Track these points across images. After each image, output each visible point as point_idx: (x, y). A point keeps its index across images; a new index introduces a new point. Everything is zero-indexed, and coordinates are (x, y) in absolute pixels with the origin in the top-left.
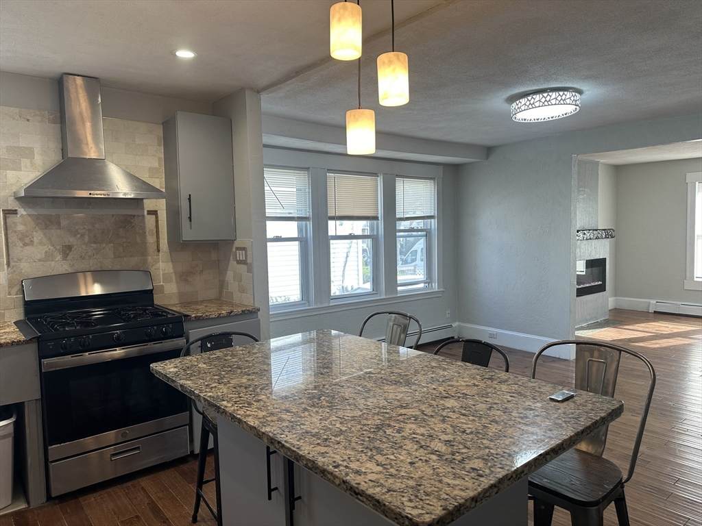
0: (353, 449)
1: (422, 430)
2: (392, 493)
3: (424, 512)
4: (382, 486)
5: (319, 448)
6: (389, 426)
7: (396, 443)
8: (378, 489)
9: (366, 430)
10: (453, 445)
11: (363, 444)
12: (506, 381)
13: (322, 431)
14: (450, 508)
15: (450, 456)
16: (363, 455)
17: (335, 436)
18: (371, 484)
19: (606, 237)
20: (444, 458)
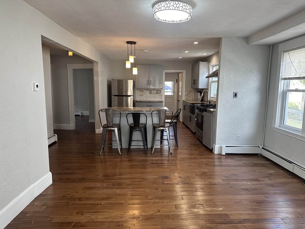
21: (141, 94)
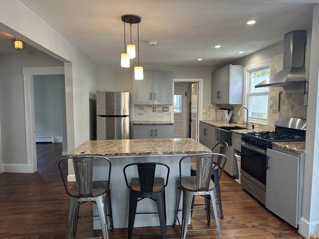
21: (140, 112)
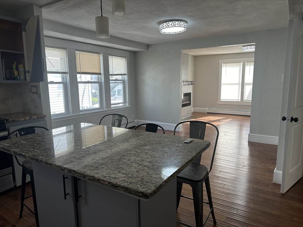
0: (110, 169)
1: (138, 159)
2: (132, 184)
3: (147, 189)
4: (127, 182)
5: (94, 171)
6: (124, 158)
7: (129, 165)
8: (126, 184)
9: (114, 162)
10: (153, 163)
11: (114, 167)
12: (167, 137)
13: (94, 164)
14: (158, 186)
15: (152, 167)
16: (115, 171)
17: (101, 165)
18: (122, 182)
19: (191, 84)
20: (150, 168)
